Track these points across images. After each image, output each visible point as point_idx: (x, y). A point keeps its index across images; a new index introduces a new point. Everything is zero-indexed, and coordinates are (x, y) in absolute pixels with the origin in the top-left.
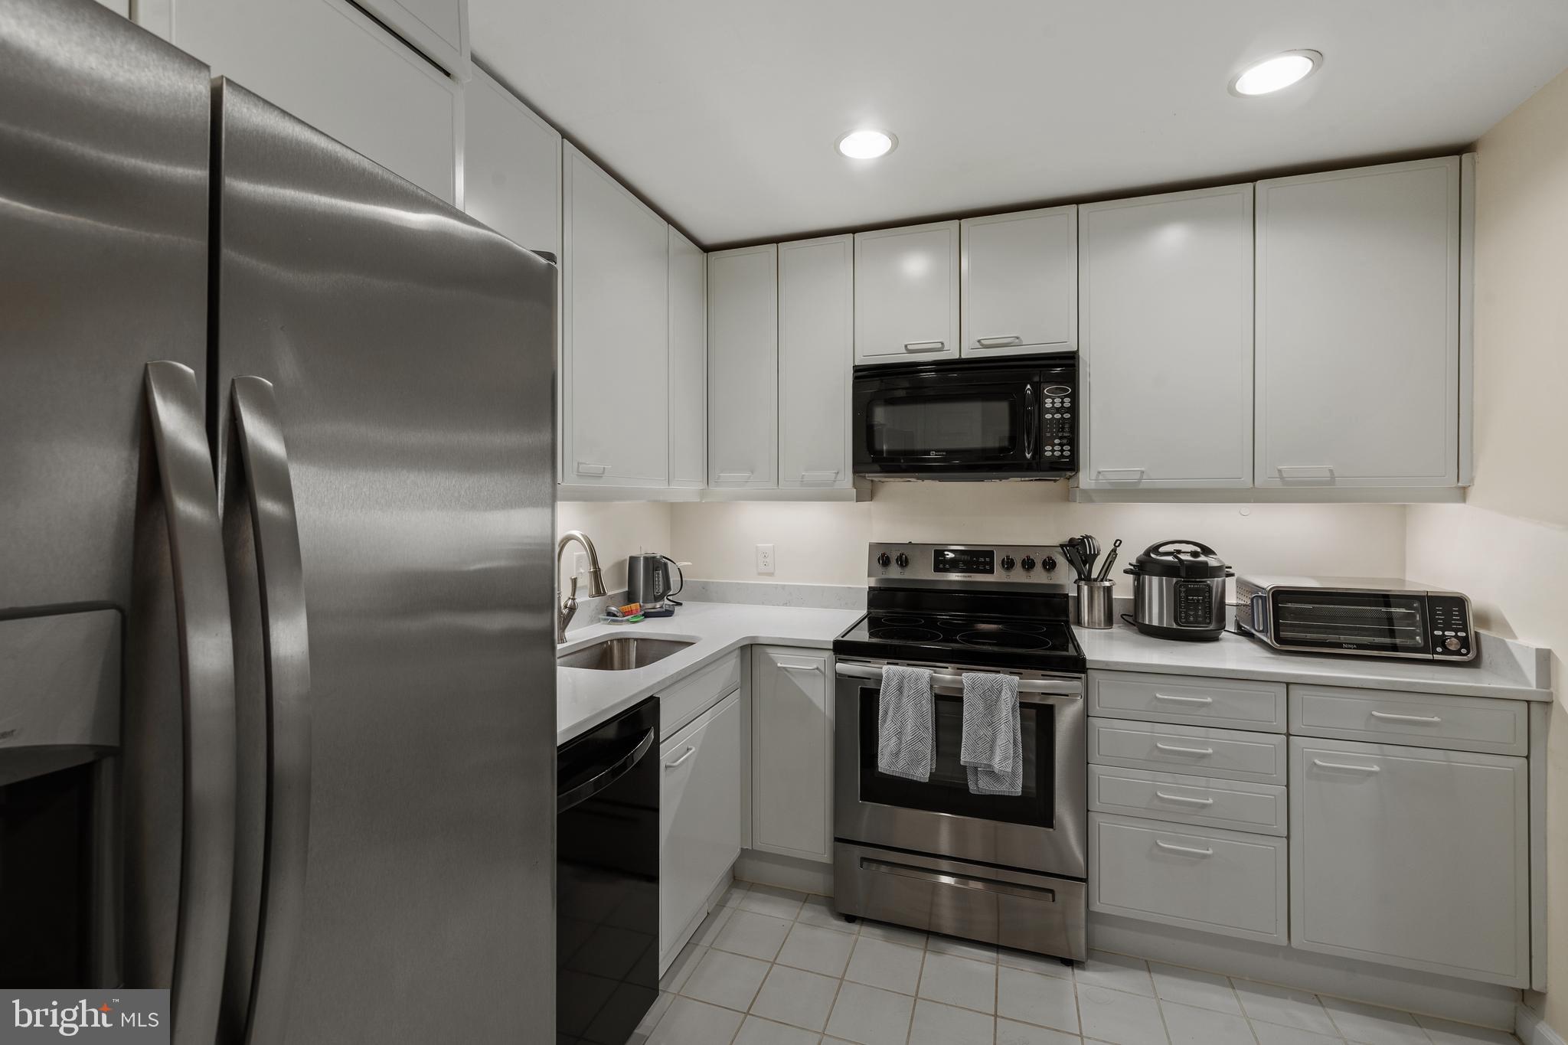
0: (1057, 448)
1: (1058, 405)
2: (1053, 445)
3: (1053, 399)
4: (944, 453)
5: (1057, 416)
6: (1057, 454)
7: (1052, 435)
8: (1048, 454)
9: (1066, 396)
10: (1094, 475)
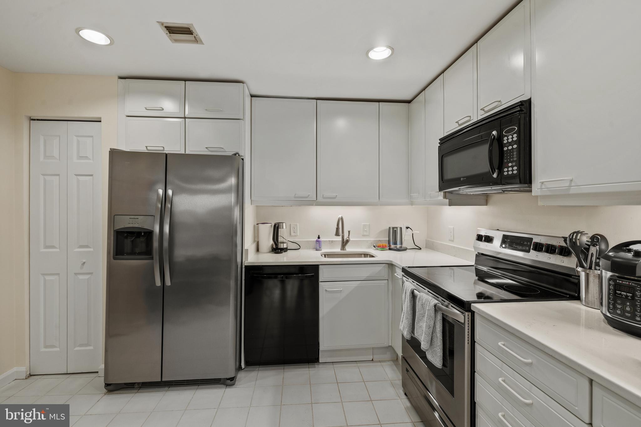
0: (510, 169)
1: (510, 140)
2: (508, 167)
3: (508, 137)
4: (465, 179)
5: (510, 148)
6: (510, 173)
7: (507, 161)
8: (506, 173)
9: (514, 133)
10: (539, 185)
